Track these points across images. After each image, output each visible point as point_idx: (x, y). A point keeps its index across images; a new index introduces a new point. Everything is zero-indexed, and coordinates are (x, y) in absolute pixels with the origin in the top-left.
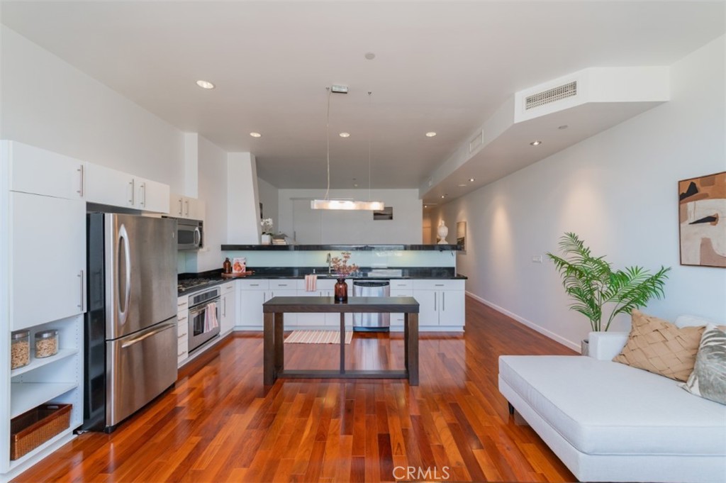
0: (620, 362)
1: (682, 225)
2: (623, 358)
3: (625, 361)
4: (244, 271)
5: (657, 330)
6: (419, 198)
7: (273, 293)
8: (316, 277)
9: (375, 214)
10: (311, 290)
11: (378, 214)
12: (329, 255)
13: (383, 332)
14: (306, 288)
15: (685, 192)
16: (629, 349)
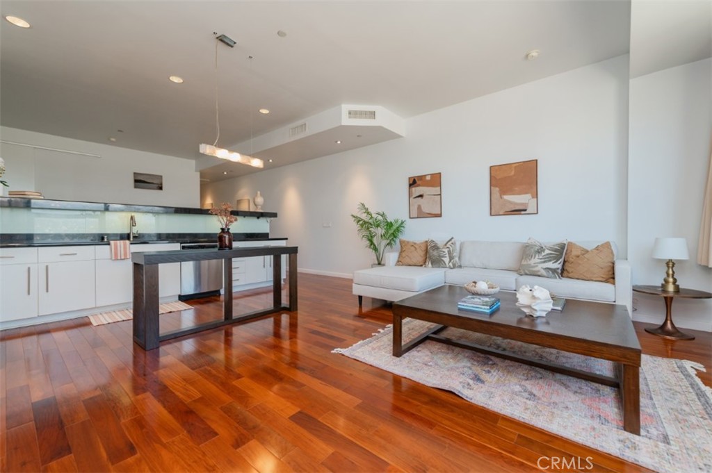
1: (410, 198)
2: (400, 262)
5: (412, 246)
6: (196, 171)
7: (47, 267)
8: (128, 242)
9: (136, 181)
10: (123, 258)
11: (141, 182)
12: (132, 218)
13: (215, 296)
14: (113, 256)
15: (411, 183)
16: (403, 257)
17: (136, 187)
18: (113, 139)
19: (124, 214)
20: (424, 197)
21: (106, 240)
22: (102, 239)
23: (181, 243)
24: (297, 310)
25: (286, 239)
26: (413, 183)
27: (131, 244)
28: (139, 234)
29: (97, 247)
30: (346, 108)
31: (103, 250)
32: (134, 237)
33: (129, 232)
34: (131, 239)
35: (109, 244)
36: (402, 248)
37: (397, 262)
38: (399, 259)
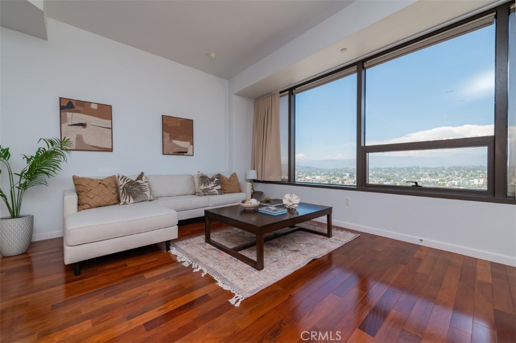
0: (84, 209)
2: (86, 205)
3: (88, 207)
5: (100, 183)
15: (65, 105)
16: (90, 198)
20: (88, 127)
26: (68, 106)
36: (81, 187)
37: (78, 205)
38: (80, 201)
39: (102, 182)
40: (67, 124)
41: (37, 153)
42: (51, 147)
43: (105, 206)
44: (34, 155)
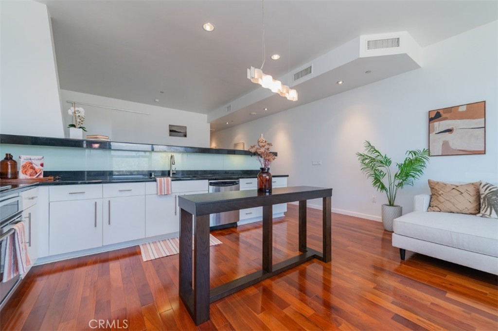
0: (434, 211)
1: (430, 135)
2: (435, 208)
3: (438, 209)
4: (42, 177)
5: (454, 189)
6: (208, 123)
7: (109, 201)
8: (170, 179)
9: (171, 131)
10: (166, 193)
11: (174, 131)
12: (172, 157)
13: (233, 227)
14: (159, 191)
15: (433, 117)
16: (440, 202)
17: (170, 135)
18: (157, 100)
19: (164, 155)
20: (454, 132)
21: (153, 176)
22: (150, 176)
23: (209, 180)
24: (331, 260)
25: (288, 176)
26: (436, 116)
27: (172, 180)
28: (177, 171)
29: (147, 183)
30: (364, 38)
31: (151, 186)
32: (173, 174)
33: (169, 170)
34: (171, 176)
35: (155, 181)
36: (435, 190)
37: (430, 206)
38: (431, 203)
39: (457, 188)
40: (434, 133)
41: (405, 161)
42: (414, 156)
43: (458, 213)
44: (403, 163)
